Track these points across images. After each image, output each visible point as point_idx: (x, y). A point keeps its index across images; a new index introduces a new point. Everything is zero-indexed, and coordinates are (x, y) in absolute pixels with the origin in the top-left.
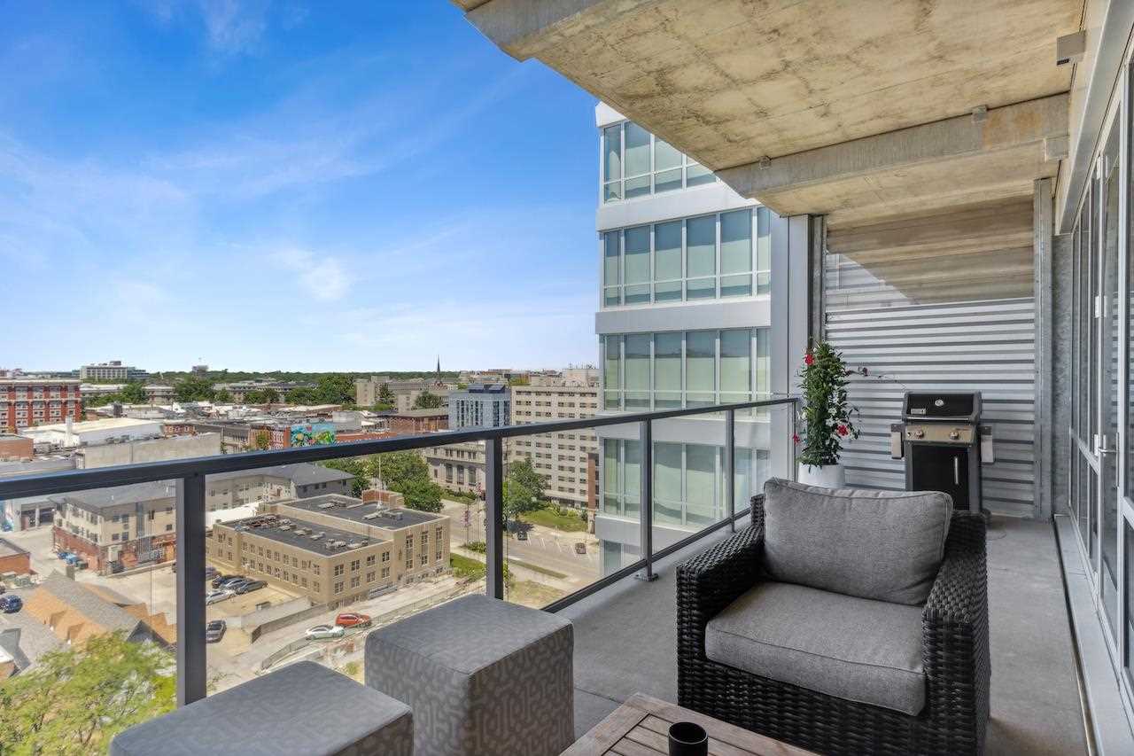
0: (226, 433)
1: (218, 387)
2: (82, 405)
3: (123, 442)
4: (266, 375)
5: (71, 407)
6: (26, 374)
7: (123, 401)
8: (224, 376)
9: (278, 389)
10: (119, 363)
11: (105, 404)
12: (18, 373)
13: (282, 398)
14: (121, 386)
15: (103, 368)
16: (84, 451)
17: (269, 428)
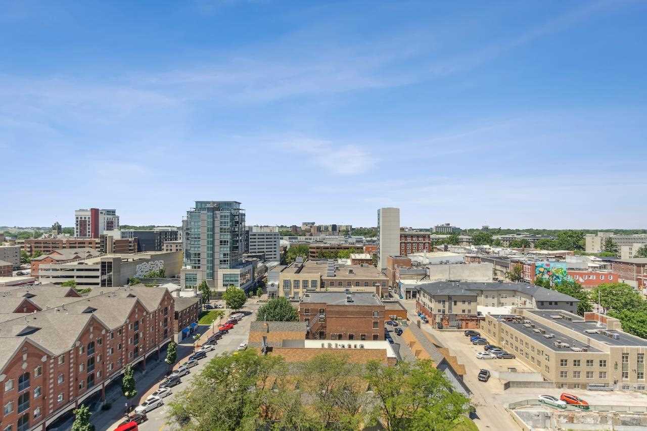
0: (497, 263)
1: (494, 237)
2: (431, 244)
3: (446, 264)
4: (523, 231)
5: (427, 245)
6: (413, 230)
7: (448, 243)
8: (499, 231)
9: (530, 239)
10: (449, 224)
11: (441, 244)
12: (411, 229)
13: (532, 245)
14: (448, 236)
15: (442, 227)
16: (429, 267)
17: (521, 263)
